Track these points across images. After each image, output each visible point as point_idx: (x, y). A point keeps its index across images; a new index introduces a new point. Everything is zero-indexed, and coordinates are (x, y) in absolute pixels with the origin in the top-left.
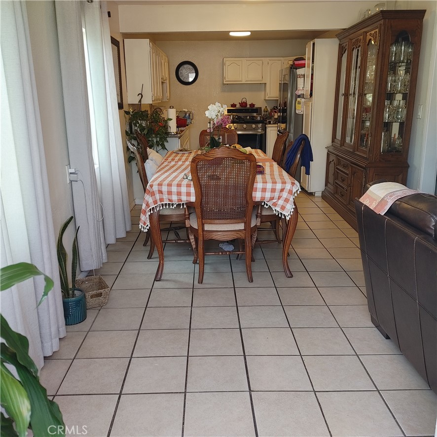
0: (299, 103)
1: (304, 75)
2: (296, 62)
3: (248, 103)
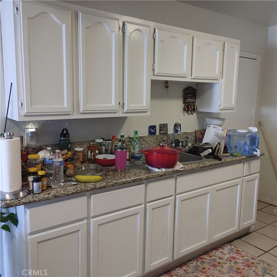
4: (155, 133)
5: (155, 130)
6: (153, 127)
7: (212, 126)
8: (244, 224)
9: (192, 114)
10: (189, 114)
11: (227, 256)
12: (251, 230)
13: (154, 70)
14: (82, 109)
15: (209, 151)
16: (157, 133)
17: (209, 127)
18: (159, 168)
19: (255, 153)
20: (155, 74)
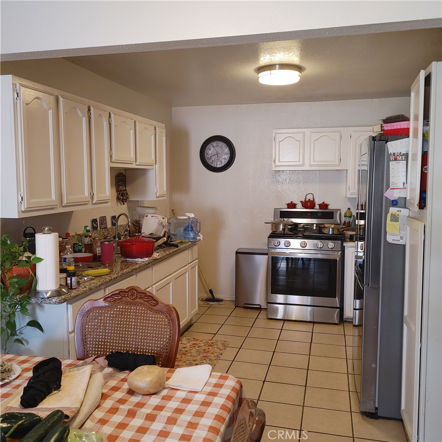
0: (395, 218)
1: (407, 155)
2: (388, 127)
3: (318, 202)
4: (97, 227)
5: (97, 224)
6: (94, 221)
7: (150, 216)
8: (192, 313)
9: (124, 204)
10: (121, 204)
11: (188, 345)
12: (193, 322)
13: (111, 156)
14: (65, 202)
15: (164, 239)
16: (99, 228)
17: (146, 216)
18: (141, 258)
19: (198, 238)
20: (113, 161)
